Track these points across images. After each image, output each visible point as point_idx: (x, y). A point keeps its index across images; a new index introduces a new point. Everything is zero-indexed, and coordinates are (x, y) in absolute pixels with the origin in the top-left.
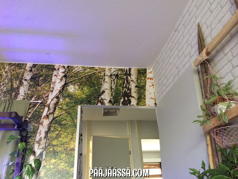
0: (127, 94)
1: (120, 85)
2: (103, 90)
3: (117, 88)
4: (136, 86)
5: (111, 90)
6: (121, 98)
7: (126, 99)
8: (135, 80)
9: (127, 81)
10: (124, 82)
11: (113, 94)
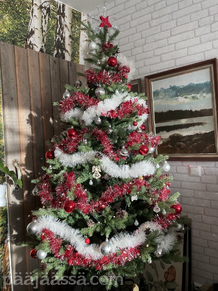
0: (61, 44)
1: (53, 28)
2: (32, 29)
3: (49, 32)
4: (70, 36)
5: (42, 32)
6: (54, 49)
7: (60, 51)
8: (69, 26)
9: (61, 24)
10: (57, 24)
11: (45, 40)
